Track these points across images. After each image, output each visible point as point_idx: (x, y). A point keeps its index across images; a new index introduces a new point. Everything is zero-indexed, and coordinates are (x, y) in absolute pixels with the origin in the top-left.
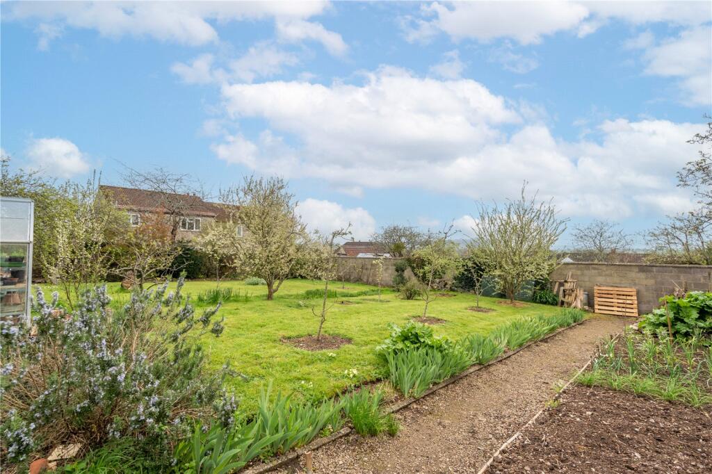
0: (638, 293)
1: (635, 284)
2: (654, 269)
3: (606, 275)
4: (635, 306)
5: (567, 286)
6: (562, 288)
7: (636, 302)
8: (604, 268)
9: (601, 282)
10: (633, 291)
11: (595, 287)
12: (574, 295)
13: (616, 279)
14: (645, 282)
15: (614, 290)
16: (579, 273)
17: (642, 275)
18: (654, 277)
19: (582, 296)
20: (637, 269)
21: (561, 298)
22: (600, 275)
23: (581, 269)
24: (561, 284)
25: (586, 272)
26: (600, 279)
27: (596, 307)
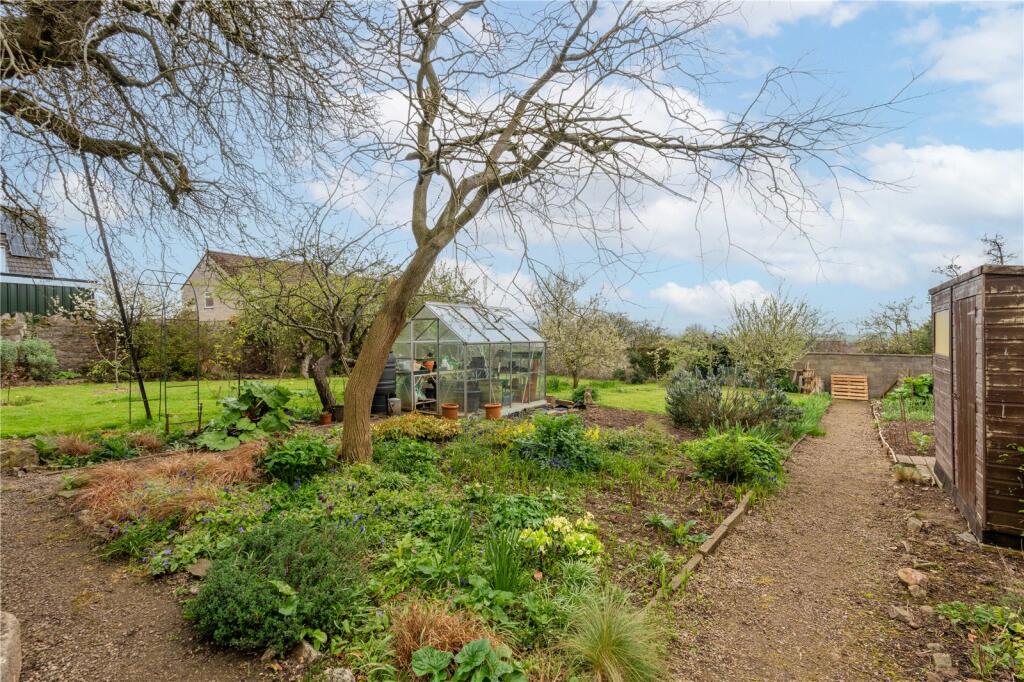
0: (868, 379)
1: (865, 372)
2: (883, 358)
3: (842, 364)
4: (866, 391)
5: (806, 375)
6: (801, 377)
7: (867, 388)
8: (840, 357)
9: (837, 370)
10: (864, 377)
11: (832, 376)
12: (812, 383)
13: (850, 368)
14: (874, 370)
15: (848, 378)
16: (816, 362)
17: (871, 364)
18: (882, 366)
19: (820, 384)
20: (868, 359)
21: (800, 386)
22: (836, 364)
23: (819, 359)
24: (800, 374)
25: (823, 362)
26: (835, 368)
27: (833, 393)
